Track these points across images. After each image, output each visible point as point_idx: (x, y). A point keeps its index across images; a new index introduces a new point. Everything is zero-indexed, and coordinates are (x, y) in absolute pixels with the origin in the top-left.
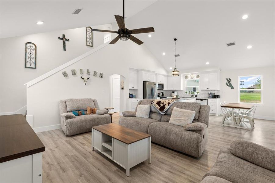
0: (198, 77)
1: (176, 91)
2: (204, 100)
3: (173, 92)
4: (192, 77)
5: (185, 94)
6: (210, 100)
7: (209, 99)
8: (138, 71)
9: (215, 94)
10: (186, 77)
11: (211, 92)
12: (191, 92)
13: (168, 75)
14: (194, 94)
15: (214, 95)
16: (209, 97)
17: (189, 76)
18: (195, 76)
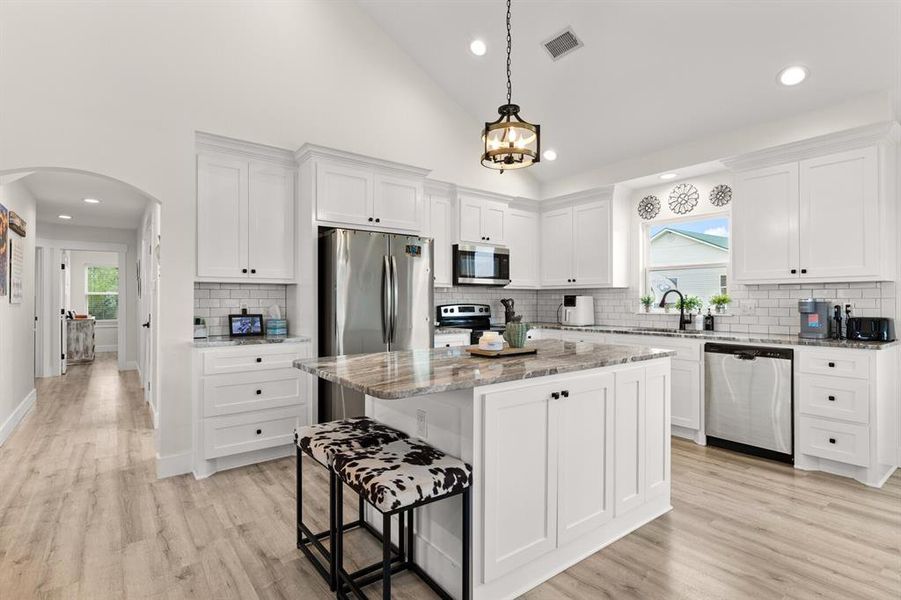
0: (721, 195)
1: (585, 291)
2: (765, 352)
3: (570, 301)
4: (683, 203)
5: (642, 309)
6: (811, 358)
7: (802, 353)
8: (293, 160)
9: (855, 314)
10: (648, 207)
11: (820, 296)
12: (674, 299)
13: (540, 203)
14: (694, 311)
15: (843, 315)
16: (806, 336)
17: (664, 198)
18: (705, 191)
